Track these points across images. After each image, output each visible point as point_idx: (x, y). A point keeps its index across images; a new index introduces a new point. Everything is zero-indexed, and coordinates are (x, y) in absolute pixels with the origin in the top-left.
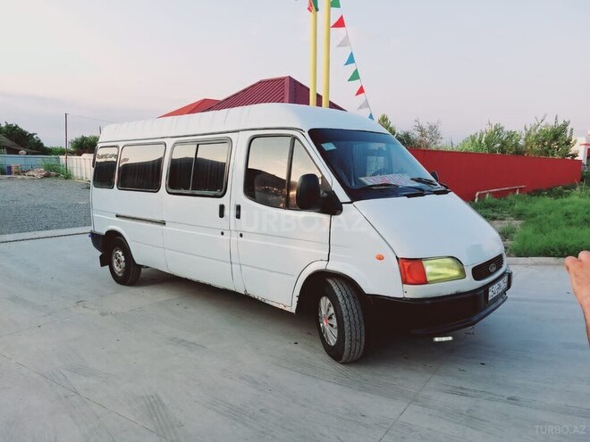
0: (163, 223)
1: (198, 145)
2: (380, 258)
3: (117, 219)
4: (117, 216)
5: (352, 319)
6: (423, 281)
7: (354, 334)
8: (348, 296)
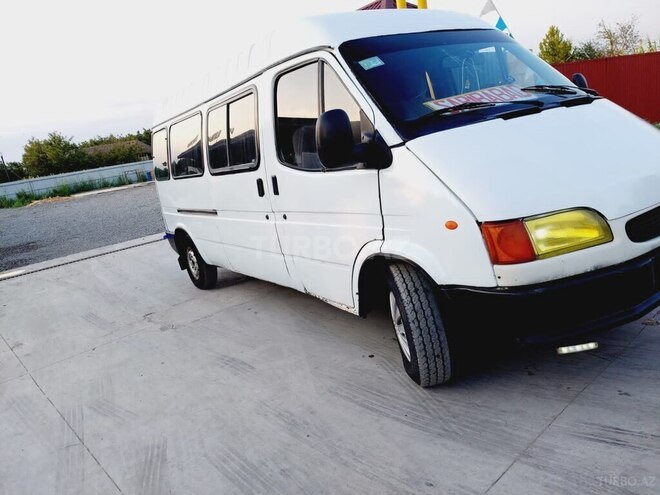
0: (214, 213)
1: (228, 105)
2: (452, 226)
3: (179, 214)
4: (179, 211)
5: (423, 325)
6: (528, 255)
7: (429, 347)
8: (416, 291)
